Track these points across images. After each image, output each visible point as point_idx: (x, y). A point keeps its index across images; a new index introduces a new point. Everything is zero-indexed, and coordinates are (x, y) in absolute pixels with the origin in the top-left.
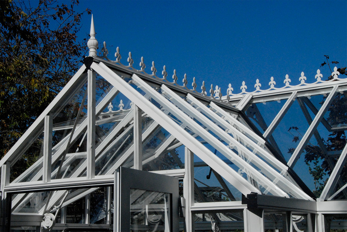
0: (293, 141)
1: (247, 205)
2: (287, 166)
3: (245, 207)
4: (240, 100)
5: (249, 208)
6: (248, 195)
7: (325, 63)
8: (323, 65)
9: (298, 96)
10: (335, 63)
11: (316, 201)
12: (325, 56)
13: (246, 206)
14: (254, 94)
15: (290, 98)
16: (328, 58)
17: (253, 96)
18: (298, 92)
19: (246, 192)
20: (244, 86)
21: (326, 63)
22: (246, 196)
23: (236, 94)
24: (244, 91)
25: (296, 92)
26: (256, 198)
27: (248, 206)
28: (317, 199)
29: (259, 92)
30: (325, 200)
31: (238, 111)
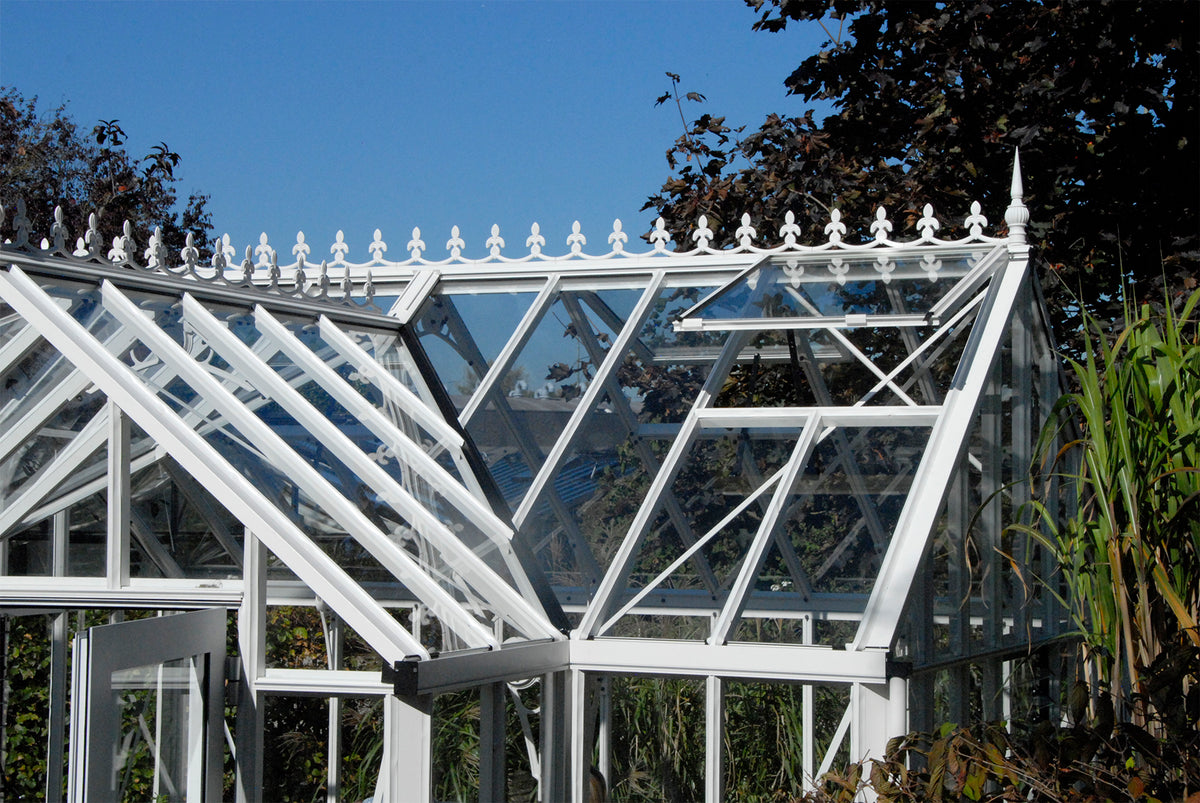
0: (566, 334)
1: (393, 686)
2: (511, 526)
3: (388, 690)
4: (408, 282)
5: (399, 693)
6: (396, 663)
7: (667, 96)
8: (662, 100)
9: (562, 290)
10: (695, 99)
11: (569, 638)
12: (669, 74)
13: (390, 688)
14: (445, 268)
15: (544, 291)
16: (678, 81)
17: (441, 276)
18: (562, 278)
19: (393, 656)
20: (416, 242)
21: (670, 96)
22: (392, 665)
23: (394, 263)
24: (416, 256)
25: (559, 276)
26: (415, 670)
27: (395, 688)
28: (573, 633)
29: (458, 266)
30: (591, 637)
31: (396, 327)
